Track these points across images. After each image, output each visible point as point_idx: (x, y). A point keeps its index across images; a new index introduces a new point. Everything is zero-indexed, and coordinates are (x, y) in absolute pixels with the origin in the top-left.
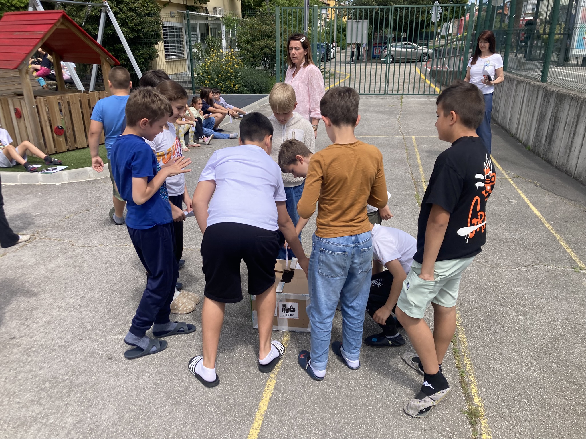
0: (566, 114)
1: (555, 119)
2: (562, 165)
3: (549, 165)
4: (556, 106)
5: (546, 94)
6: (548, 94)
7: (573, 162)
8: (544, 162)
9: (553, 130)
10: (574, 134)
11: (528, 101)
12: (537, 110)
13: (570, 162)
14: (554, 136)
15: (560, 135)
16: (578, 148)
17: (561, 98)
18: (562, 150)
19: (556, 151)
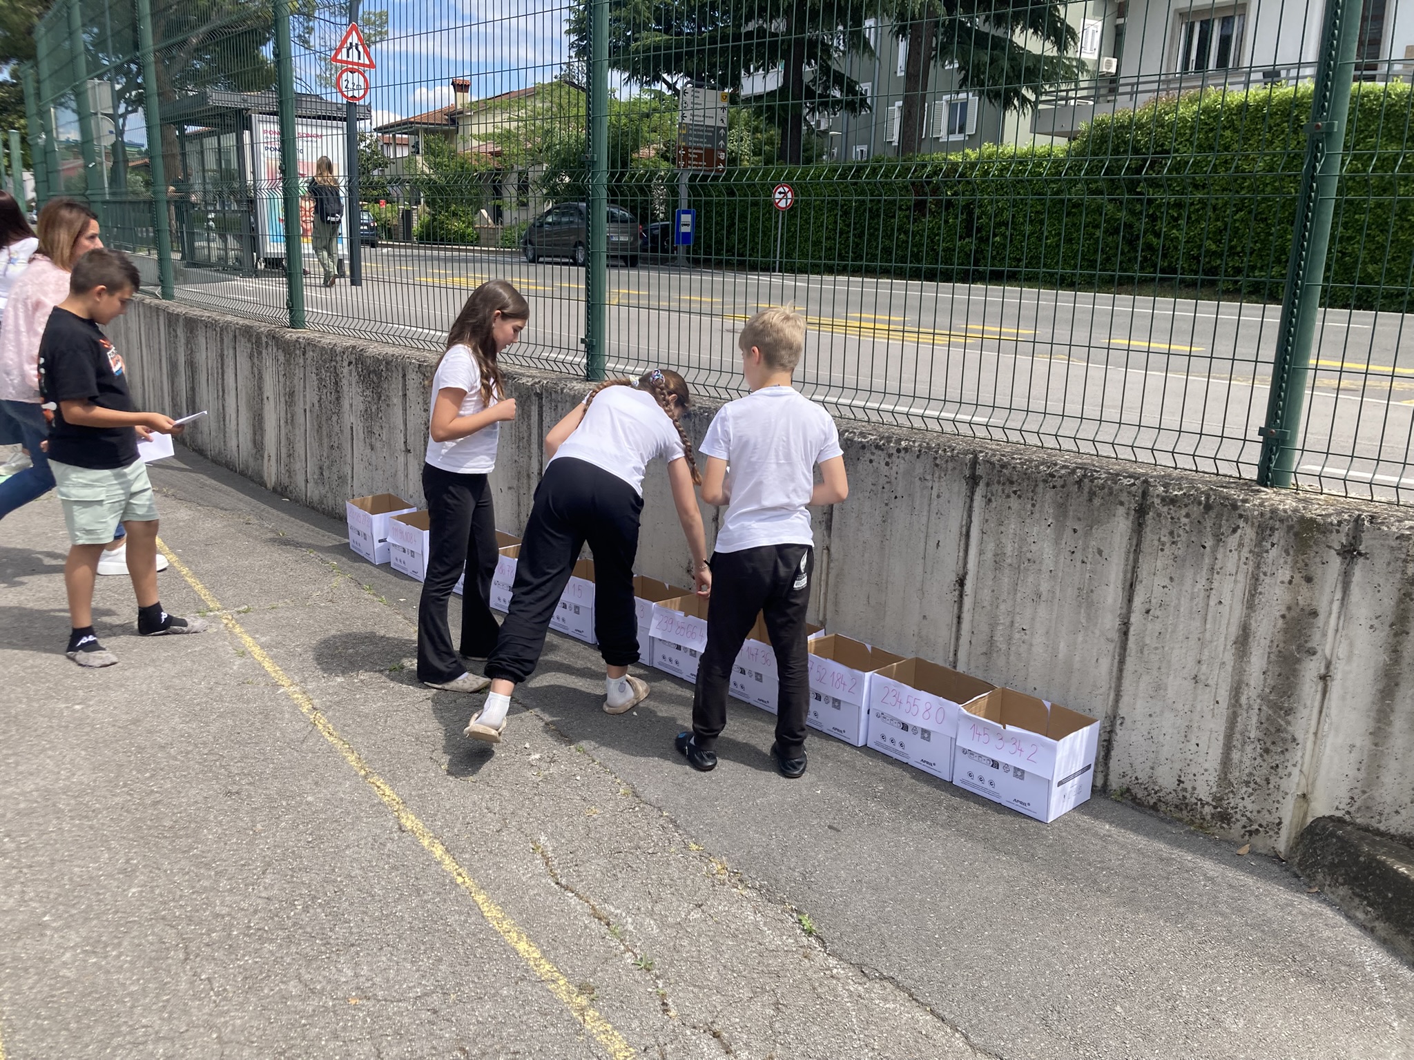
0: (204, 356)
1: (192, 365)
2: (220, 452)
3: (201, 458)
4: (188, 342)
5: (170, 322)
6: (172, 319)
7: (232, 444)
8: (193, 454)
9: (193, 389)
10: (223, 391)
11: (148, 339)
12: (163, 353)
13: (229, 445)
14: (197, 400)
15: (205, 398)
16: (234, 416)
17: (191, 324)
18: (214, 425)
19: (206, 430)
